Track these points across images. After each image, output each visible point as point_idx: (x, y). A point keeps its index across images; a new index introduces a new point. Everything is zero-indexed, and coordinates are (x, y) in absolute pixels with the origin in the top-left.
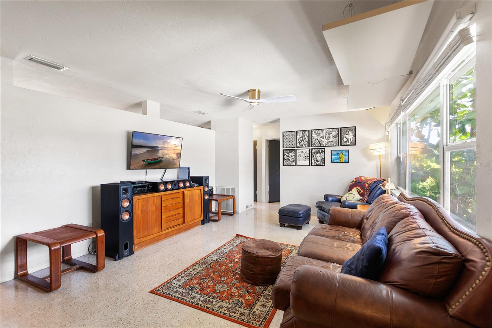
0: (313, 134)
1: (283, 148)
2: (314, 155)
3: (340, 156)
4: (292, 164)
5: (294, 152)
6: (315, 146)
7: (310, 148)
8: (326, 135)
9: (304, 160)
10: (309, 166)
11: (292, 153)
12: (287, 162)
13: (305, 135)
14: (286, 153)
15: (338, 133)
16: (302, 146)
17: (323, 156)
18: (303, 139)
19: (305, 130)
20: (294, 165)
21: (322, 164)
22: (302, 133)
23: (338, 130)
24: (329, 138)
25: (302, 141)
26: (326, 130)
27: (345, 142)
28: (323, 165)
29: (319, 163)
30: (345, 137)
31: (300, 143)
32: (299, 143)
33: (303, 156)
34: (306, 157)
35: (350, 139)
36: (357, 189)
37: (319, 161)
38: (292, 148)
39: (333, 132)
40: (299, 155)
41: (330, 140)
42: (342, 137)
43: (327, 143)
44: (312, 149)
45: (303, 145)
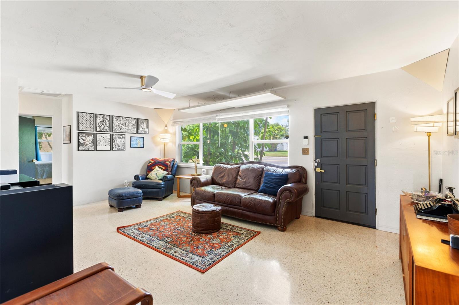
0: (114, 120)
1: (78, 130)
2: (115, 140)
3: (138, 142)
4: (90, 149)
5: (93, 136)
6: (116, 131)
7: (111, 133)
8: (126, 123)
9: (104, 145)
10: (110, 150)
11: (89, 137)
12: (84, 147)
13: (106, 119)
14: (82, 136)
15: (136, 123)
16: (102, 131)
17: (123, 141)
18: (104, 123)
19: (106, 115)
20: (93, 150)
21: (122, 149)
22: (103, 117)
23: (136, 120)
24: (128, 125)
25: (103, 125)
26: (127, 118)
27: (141, 131)
28: (124, 150)
29: (120, 147)
30: (141, 127)
31: (101, 127)
32: (99, 127)
33: (104, 141)
34: (107, 142)
35: (145, 129)
36: (159, 167)
37: (120, 146)
38: (91, 131)
39: (132, 121)
40: (99, 139)
41: (130, 128)
42: (139, 126)
43: (127, 129)
44: (112, 134)
45: (104, 130)
